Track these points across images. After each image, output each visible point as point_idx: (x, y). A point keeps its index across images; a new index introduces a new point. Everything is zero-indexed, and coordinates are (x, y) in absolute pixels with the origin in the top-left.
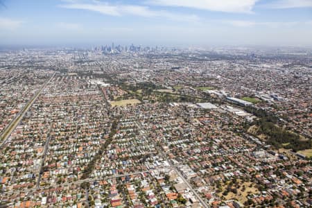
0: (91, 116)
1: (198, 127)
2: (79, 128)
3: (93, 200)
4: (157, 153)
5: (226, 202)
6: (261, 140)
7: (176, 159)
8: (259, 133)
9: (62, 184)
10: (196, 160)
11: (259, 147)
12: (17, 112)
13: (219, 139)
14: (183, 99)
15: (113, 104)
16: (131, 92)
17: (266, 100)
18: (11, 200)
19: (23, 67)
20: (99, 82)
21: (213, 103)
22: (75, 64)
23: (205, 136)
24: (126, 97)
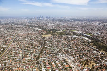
0: (36, 40)
1: (73, 44)
2: (33, 44)
3: (41, 67)
4: (60, 52)
5: (85, 68)
6: (95, 48)
7: (67, 54)
8: (94, 45)
9: (30, 62)
10: (74, 54)
11: (94, 50)
12: (11, 39)
13: (80, 47)
14: (67, 34)
15: (43, 36)
16: (48, 32)
17: (95, 34)
18: (14, 67)
19: (11, 24)
20: (37, 29)
21: (77, 35)
22: (28, 23)
23: (76, 46)
24: (47, 34)
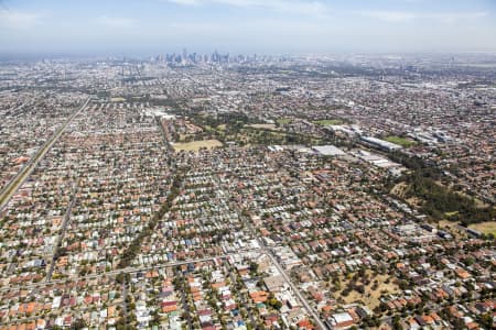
0: (142, 167)
1: (312, 186)
2: (121, 186)
3: (133, 301)
4: (242, 227)
5: (344, 306)
6: (411, 207)
7: (271, 237)
8: (409, 195)
9: (87, 277)
10: (303, 238)
11: (407, 218)
12: (24, 162)
13: (343, 204)
14: (291, 140)
15: (178, 147)
16: (208, 128)
17: (424, 140)
18: (5, 302)
19: (40, 89)
20: (158, 112)
21: (338, 146)
22: (123, 84)
23: (322, 199)
24: (199, 137)
